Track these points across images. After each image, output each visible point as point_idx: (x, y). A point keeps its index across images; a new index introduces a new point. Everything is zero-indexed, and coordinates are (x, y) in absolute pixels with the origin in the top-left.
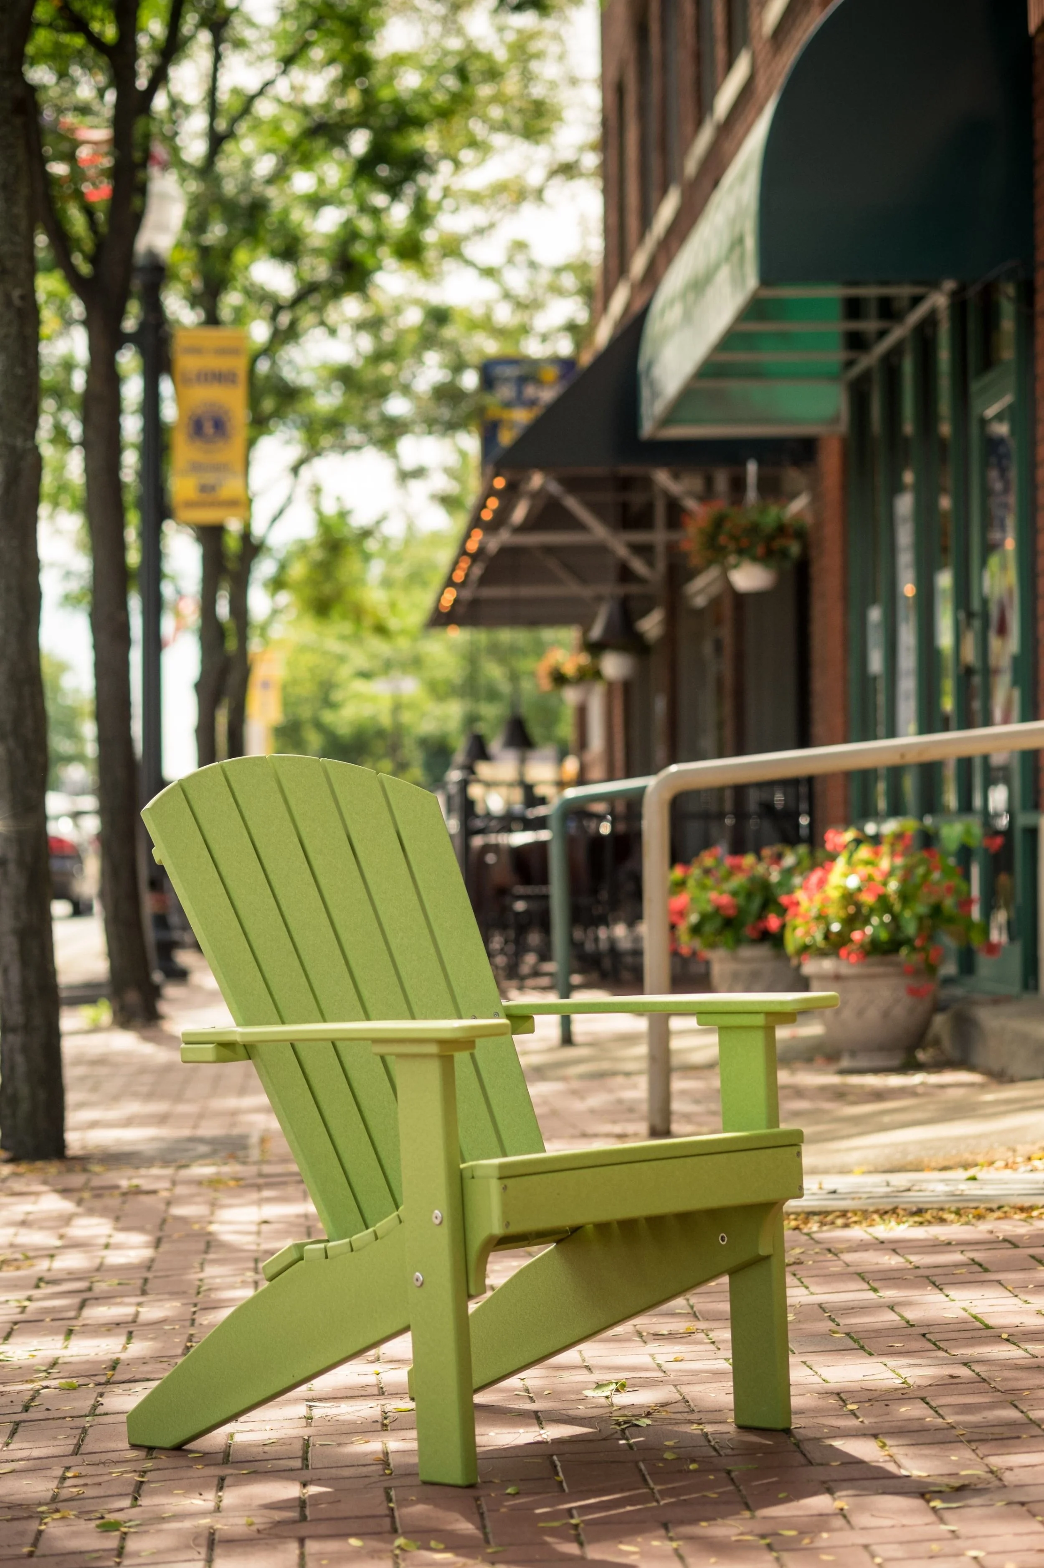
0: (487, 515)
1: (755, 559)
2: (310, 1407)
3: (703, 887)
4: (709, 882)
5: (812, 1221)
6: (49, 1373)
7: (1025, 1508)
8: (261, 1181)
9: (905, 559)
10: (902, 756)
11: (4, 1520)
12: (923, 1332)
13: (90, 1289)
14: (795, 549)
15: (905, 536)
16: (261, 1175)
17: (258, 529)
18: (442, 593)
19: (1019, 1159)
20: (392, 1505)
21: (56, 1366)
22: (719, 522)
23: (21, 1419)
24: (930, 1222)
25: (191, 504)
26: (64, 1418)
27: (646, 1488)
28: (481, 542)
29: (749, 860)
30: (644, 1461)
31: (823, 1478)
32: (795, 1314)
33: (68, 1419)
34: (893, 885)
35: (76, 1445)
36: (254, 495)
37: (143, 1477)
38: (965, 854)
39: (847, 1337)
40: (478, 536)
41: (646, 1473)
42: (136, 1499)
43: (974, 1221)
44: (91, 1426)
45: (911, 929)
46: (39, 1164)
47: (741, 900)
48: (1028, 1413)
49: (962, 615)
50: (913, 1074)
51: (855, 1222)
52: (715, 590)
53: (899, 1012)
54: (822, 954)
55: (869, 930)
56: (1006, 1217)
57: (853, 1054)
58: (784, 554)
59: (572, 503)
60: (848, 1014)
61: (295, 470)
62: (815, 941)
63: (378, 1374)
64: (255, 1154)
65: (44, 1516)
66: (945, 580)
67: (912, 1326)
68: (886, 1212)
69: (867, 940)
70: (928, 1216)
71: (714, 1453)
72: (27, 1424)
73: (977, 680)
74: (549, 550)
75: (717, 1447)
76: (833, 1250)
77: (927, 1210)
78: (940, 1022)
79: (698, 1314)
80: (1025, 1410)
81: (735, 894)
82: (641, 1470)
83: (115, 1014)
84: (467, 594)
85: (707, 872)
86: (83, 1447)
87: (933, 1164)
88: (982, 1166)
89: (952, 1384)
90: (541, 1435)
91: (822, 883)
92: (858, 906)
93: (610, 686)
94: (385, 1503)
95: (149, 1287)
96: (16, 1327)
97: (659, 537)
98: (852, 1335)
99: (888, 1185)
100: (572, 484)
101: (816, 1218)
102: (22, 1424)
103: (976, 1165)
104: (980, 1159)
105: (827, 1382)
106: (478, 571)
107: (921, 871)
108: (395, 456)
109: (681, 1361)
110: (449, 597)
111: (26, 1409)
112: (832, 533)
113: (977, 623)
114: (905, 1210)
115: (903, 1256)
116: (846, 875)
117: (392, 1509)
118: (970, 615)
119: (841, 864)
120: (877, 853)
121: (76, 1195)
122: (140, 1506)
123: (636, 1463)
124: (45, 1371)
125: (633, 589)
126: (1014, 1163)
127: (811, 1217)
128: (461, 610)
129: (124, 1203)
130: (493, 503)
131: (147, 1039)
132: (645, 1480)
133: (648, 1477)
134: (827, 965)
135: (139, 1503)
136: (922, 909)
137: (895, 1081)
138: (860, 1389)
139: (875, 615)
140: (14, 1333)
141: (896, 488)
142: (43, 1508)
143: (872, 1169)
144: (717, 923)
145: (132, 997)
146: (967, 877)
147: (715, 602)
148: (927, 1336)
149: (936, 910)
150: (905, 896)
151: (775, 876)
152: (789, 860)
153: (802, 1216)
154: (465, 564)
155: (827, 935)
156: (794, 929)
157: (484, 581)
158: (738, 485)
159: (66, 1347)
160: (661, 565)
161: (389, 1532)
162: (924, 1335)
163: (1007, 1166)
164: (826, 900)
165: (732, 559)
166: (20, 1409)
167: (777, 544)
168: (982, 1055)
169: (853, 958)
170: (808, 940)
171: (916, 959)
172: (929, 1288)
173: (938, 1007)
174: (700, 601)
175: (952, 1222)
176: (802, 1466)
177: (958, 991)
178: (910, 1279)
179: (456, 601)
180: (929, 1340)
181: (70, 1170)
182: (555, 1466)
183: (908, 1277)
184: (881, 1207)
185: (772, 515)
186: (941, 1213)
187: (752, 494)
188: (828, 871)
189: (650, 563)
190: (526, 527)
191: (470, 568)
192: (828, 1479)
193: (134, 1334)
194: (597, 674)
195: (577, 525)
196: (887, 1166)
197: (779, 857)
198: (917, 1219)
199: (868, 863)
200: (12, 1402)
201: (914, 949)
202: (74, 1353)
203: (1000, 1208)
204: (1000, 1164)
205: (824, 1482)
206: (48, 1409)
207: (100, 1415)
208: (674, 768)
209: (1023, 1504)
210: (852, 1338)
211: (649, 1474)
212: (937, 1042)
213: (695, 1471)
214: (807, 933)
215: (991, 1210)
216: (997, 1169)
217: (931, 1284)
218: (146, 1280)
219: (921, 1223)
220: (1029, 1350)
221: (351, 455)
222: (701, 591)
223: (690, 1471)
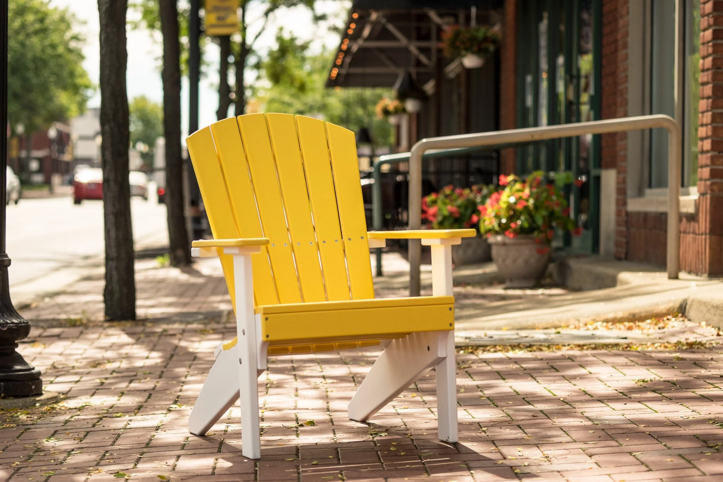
0: (350, 32)
1: (473, 53)
2: (228, 426)
3: (445, 204)
4: (447, 201)
5: (479, 349)
6: (108, 411)
7: (559, 474)
8: (225, 330)
9: (543, 52)
10: (532, 136)
11: (72, 473)
12: (523, 397)
13: (136, 376)
14: (492, 48)
15: (543, 42)
16: (225, 328)
17: (249, 41)
18: (331, 71)
19: (581, 325)
20: (256, 469)
21: (113, 408)
22: (457, 35)
23: (90, 430)
24: (535, 351)
25: (213, 26)
26: (110, 430)
27: (379, 463)
28: (348, 45)
29: (467, 192)
30: (380, 451)
31: (465, 460)
32: (465, 389)
33: (112, 430)
34: (531, 202)
35: (113, 441)
36: (247, 26)
37: (141, 455)
38: (568, 188)
39: (488, 399)
40: (347, 42)
41: (381, 456)
42: (136, 465)
43: (555, 351)
44: (122, 434)
45: (540, 221)
46: (123, 322)
47: (462, 210)
48: (567, 432)
49: (568, 77)
50: (538, 289)
51: (500, 350)
52: (458, 70)
53: (533, 261)
54: (497, 233)
55: (519, 222)
56: (572, 349)
57: (511, 280)
58: (486, 50)
59: (391, 27)
60: (509, 262)
61: (267, 14)
62: (493, 226)
63: (263, 413)
64: (224, 319)
65: (91, 472)
66: (561, 60)
67: (519, 394)
68: (515, 346)
69: (519, 227)
70: (534, 348)
71: (415, 448)
72: (92, 432)
73: (574, 107)
74: (381, 50)
75: (417, 445)
76: (487, 362)
77: (534, 345)
78: (552, 267)
79: (419, 389)
80: (566, 431)
81: (459, 207)
82: (378, 455)
83: (171, 260)
84: (344, 71)
85: (447, 196)
86: (116, 443)
87: (540, 327)
88: (564, 327)
89: (533, 419)
90: (334, 439)
91: (498, 200)
92: (515, 211)
93: (410, 115)
94: (254, 467)
95: (164, 375)
96: (97, 391)
97: (433, 44)
98: (490, 398)
99: (518, 334)
100: (391, 19)
101: (481, 348)
102: (90, 433)
103: (560, 327)
104: (563, 324)
105: (474, 418)
106: (348, 60)
107: (545, 195)
108: (313, 9)
109: (407, 408)
110: (335, 72)
111: (94, 426)
112: (510, 41)
113: (575, 81)
114: (523, 345)
115: (519, 365)
116: (509, 196)
117: (256, 470)
118: (572, 77)
119: (507, 191)
120: (524, 187)
121: (137, 336)
122: (137, 468)
123: (377, 452)
124: (107, 410)
125: (422, 70)
126: (579, 326)
127: (479, 348)
128: (341, 79)
129: (159, 339)
130: (353, 26)
131: (184, 272)
132: (380, 459)
133: (381, 458)
134: (499, 238)
135: (137, 466)
136: (544, 213)
137: (529, 292)
138: (489, 421)
139: (529, 79)
140: (96, 394)
141: (540, 19)
142: (91, 468)
143: (511, 328)
144: (451, 220)
145: (180, 253)
146: (568, 199)
147: (458, 76)
148: (525, 399)
149: (552, 215)
150: (537, 207)
151: (478, 199)
152: (485, 191)
153: (475, 347)
154: (341, 56)
155: (500, 224)
156: (484, 221)
157: (351, 65)
158: (468, 19)
159: (119, 400)
160: (434, 58)
161: (253, 481)
162: (524, 399)
163: (575, 328)
164: (500, 208)
165: (463, 52)
166: (91, 426)
167: (484, 45)
168: (572, 282)
169: (511, 236)
170: (490, 227)
171: (541, 236)
172: (530, 378)
173: (551, 260)
174: (452, 75)
175: (546, 351)
176: (455, 454)
177: (563, 254)
178: (521, 375)
179: (338, 75)
180: (526, 401)
181: (137, 325)
182: (338, 453)
183: (520, 374)
184: (512, 344)
185: (481, 33)
186: (540, 347)
187: (473, 23)
188: (500, 194)
189: (429, 58)
190: (369, 38)
191: (344, 58)
192: (467, 460)
193: (152, 395)
194: (404, 110)
195: (393, 38)
196: (519, 327)
197: (480, 191)
198: (529, 349)
199: (519, 191)
200: (88, 423)
201: (540, 232)
202: (122, 403)
203: (569, 345)
204: (572, 326)
205: (465, 461)
206: (104, 426)
207: (128, 429)
208: (424, 140)
209: (559, 472)
210: (489, 399)
211: (382, 457)
212: (551, 276)
213: (404, 455)
214: (491, 223)
215: (564, 346)
216: (571, 329)
217: (531, 377)
218: (163, 372)
219: (531, 351)
220: (572, 405)
221: (293, 8)
222: (452, 71)
223: (400, 455)
